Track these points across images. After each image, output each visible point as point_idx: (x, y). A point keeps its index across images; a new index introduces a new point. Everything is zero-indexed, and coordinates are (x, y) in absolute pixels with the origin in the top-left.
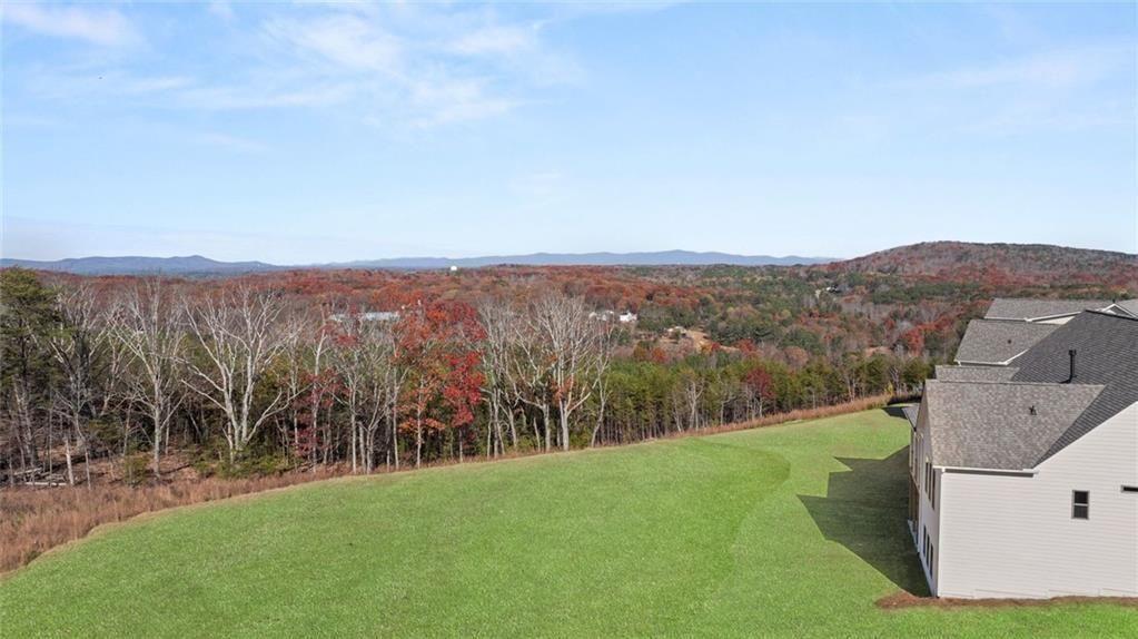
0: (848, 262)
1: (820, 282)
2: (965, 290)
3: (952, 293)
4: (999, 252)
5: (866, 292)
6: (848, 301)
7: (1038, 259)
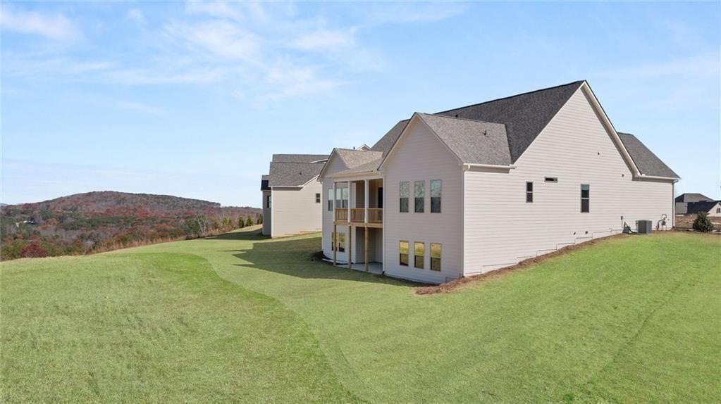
0: (39, 203)
1: (18, 217)
4: (143, 198)
5: (56, 222)
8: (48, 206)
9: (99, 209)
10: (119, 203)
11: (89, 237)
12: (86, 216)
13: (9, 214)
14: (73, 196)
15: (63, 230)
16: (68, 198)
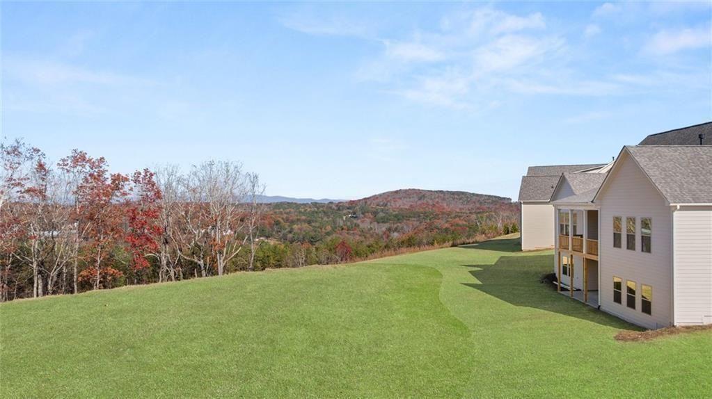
0: (360, 200)
1: (345, 211)
2: (426, 215)
3: (419, 216)
4: (440, 195)
5: (372, 217)
6: (363, 222)
7: (460, 199)
8: (366, 202)
9: (404, 204)
10: (420, 199)
11: (396, 230)
12: (394, 211)
13: (339, 209)
14: (384, 194)
15: (376, 223)
16: (380, 195)
